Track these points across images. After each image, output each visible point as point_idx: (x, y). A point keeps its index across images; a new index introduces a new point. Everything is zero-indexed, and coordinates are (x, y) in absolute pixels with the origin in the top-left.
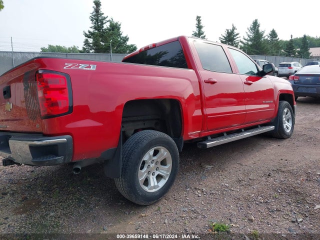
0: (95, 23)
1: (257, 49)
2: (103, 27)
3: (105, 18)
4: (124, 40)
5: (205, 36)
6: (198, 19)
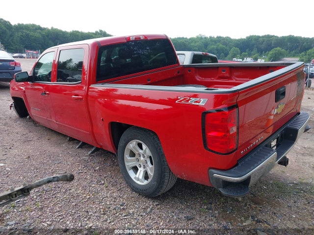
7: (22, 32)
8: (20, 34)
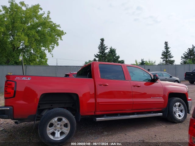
0: (101, 50)
2: (105, 52)
3: (105, 47)
4: (117, 58)
5: (170, 54)
6: (166, 43)
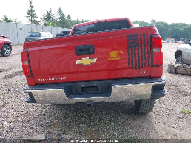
1: (64, 25)
7: (173, 28)
8: (171, 29)
